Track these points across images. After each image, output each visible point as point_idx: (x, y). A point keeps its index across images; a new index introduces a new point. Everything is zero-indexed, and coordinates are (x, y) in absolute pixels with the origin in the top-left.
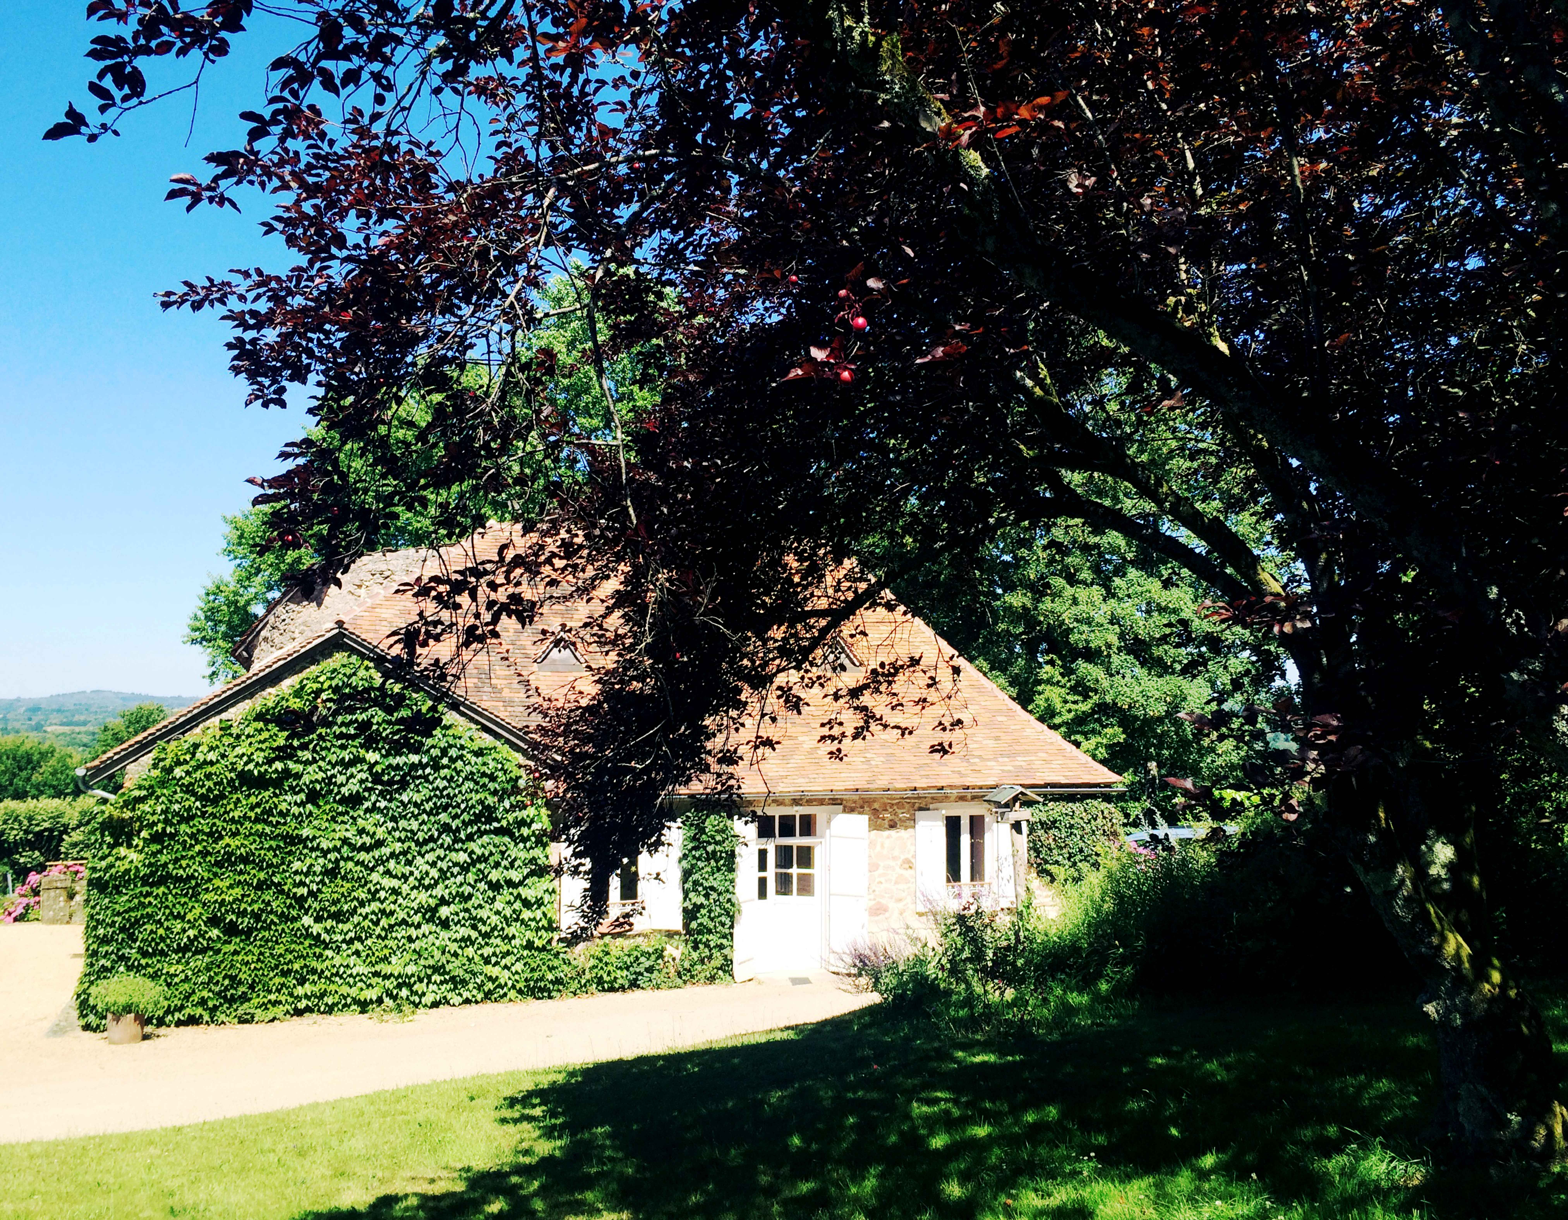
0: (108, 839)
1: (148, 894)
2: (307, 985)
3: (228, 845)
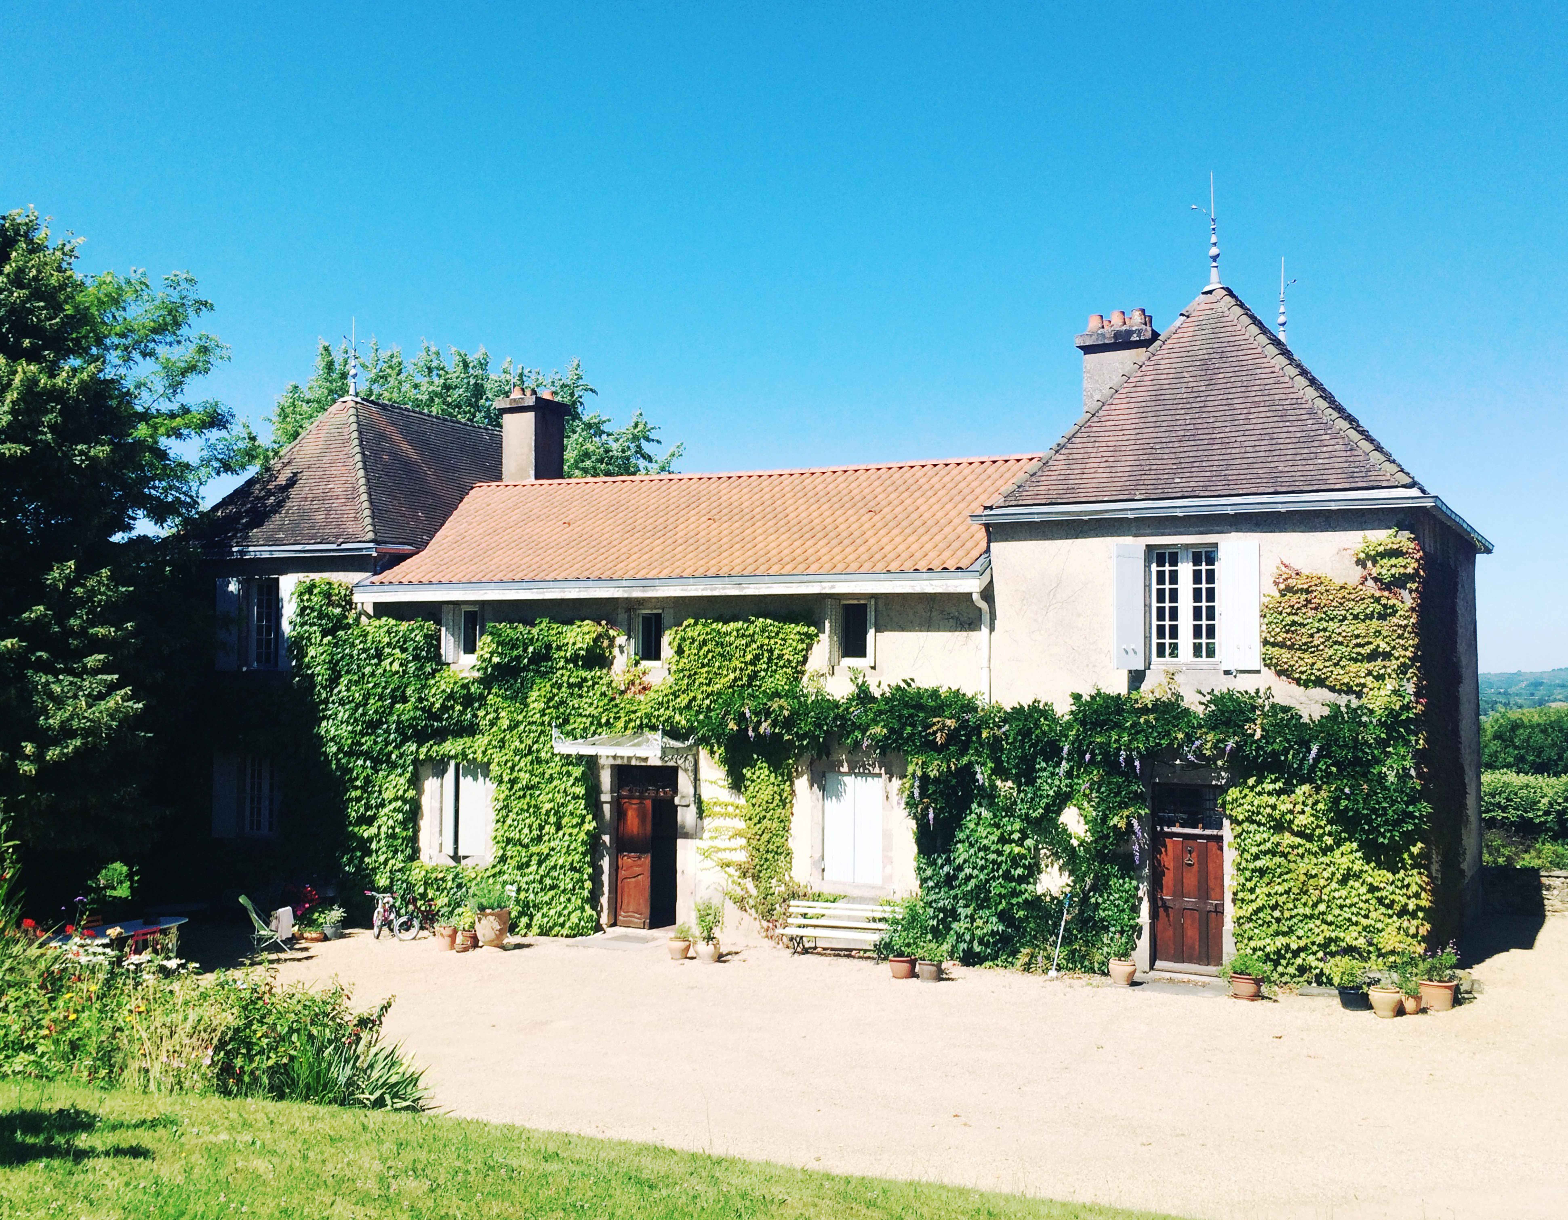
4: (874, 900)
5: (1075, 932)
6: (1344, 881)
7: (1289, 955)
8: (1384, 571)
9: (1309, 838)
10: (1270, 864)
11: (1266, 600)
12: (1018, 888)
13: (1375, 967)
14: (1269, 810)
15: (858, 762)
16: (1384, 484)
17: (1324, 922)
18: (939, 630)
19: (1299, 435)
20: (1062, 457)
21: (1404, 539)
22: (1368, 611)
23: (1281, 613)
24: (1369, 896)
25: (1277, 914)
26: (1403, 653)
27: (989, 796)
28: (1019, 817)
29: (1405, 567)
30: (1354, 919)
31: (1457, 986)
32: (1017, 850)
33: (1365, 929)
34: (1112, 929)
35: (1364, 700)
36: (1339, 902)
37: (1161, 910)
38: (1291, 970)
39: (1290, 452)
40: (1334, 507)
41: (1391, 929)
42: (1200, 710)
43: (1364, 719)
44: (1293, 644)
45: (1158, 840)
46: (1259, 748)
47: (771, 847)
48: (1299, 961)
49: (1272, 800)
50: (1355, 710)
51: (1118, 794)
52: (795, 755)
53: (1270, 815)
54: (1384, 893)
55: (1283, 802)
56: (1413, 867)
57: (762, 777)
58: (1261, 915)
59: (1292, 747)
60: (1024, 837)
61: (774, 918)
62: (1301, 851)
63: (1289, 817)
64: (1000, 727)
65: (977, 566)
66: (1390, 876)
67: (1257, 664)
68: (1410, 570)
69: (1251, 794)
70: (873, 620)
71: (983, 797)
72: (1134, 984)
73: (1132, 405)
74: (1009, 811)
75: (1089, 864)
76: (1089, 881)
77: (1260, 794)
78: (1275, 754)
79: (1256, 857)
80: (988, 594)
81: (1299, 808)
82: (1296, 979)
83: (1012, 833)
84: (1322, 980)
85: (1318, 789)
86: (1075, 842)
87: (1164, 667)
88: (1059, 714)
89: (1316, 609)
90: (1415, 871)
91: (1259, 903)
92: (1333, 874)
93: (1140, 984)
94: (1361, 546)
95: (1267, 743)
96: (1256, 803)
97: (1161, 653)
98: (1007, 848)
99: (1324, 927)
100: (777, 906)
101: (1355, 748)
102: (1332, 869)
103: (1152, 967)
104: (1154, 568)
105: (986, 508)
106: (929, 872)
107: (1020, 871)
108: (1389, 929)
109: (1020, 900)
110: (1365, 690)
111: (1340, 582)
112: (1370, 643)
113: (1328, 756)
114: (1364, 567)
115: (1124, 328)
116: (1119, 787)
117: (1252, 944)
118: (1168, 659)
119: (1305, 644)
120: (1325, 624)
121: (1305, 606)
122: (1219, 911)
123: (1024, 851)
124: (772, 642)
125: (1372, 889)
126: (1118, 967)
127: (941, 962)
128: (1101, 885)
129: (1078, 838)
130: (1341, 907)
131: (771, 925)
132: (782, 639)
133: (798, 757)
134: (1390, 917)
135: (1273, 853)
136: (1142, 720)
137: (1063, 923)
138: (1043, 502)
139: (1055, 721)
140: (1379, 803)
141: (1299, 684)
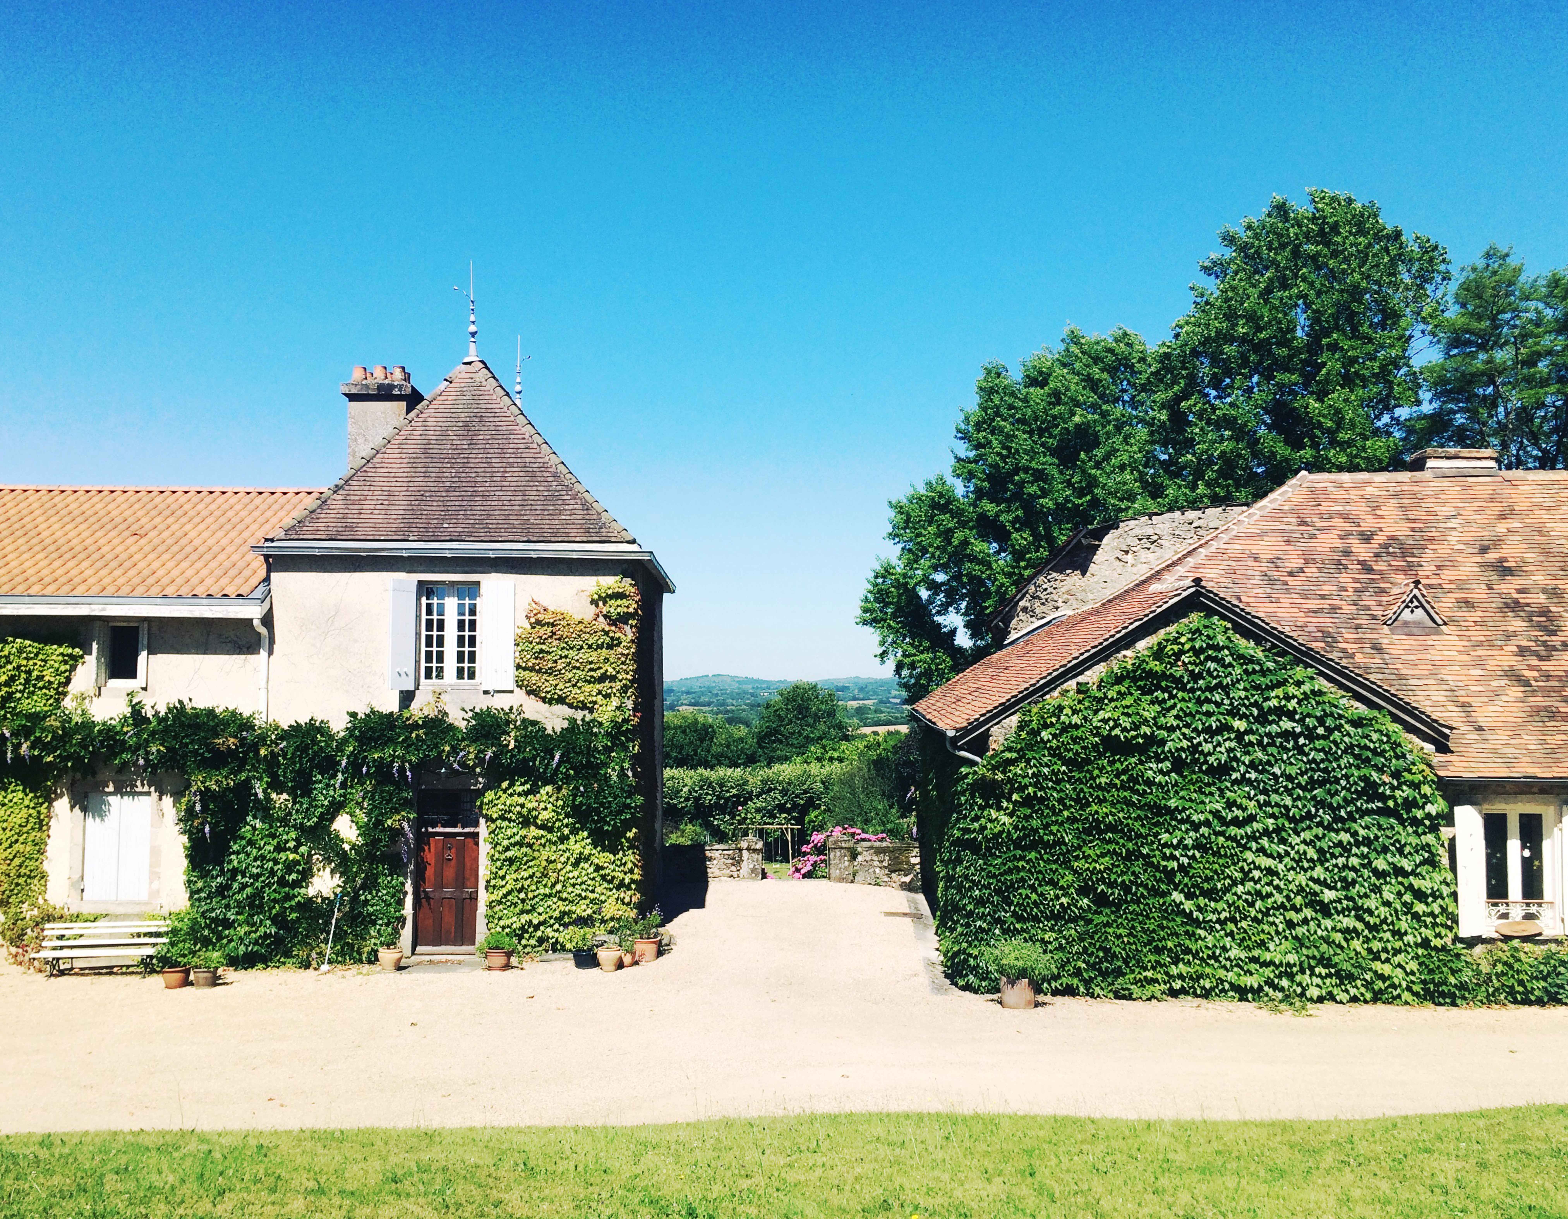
0: (979, 801)
1: (1022, 858)
2: (1181, 965)
3: (1097, 812)
4: (140, 916)
5: (345, 928)
6: (576, 864)
7: (531, 930)
8: (612, 610)
9: (550, 830)
10: (519, 854)
11: (519, 631)
12: (291, 892)
13: (600, 933)
14: (518, 808)
15: (125, 781)
16: (613, 539)
17: (560, 899)
18: (215, 653)
19: (546, 493)
20: (340, 497)
21: (626, 585)
22: (599, 642)
23: (531, 643)
24: (595, 874)
25: (522, 895)
26: (625, 676)
27: (264, 809)
28: (294, 826)
29: (628, 607)
30: (583, 894)
31: (660, 941)
32: (292, 856)
33: (591, 902)
34: (380, 922)
35: (595, 715)
36: (572, 881)
37: (424, 901)
38: (533, 942)
39: (539, 507)
40: (575, 556)
41: (612, 900)
42: (463, 725)
43: (595, 730)
44: (541, 669)
45: (422, 839)
46: (512, 756)
47: (23, 871)
48: (539, 934)
49: (521, 800)
50: (588, 723)
51: (389, 801)
52: (54, 777)
53: (519, 813)
54: (607, 871)
55: (530, 801)
56: (629, 848)
57: (15, 800)
58: (510, 898)
59: (538, 755)
60: (299, 844)
61: (25, 943)
62: (543, 841)
63: (534, 813)
64: (277, 745)
65: (258, 593)
66: (611, 856)
67: (511, 685)
68: (631, 610)
69: (504, 796)
70: (145, 642)
71: (258, 810)
72: (400, 968)
73: (404, 456)
74: (284, 821)
75: (360, 866)
76: (359, 881)
77: (511, 795)
78: (525, 761)
79: (507, 849)
80: (268, 620)
81: (542, 805)
82: (536, 949)
83: (287, 841)
84: (557, 947)
85: (559, 789)
86: (347, 847)
87: (431, 688)
88: (335, 731)
89: (559, 639)
90: (630, 852)
91: (509, 887)
92: (568, 859)
93: (404, 968)
94: (595, 589)
95: (519, 752)
96: (508, 803)
97: (428, 676)
98: (283, 856)
99: (560, 903)
100: (29, 931)
101: (588, 753)
102: (567, 854)
103: (413, 953)
104: (424, 600)
105: (267, 540)
106: (200, 884)
107: (294, 876)
108: (610, 901)
109: (293, 903)
110: (596, 706)
111: (578, 618)
112: (600, 668)
113: (568, 761)
114: (597, 606)
115: (386, 382)
116: (391, 794)
117: (502, 923)
118: (434, 680)
119: (550, 668)
120: (566, 652)
121: (551, 637)
122: (474, 898)
123: (298, 857)
124: (31, 662)
125: (598, 868)
126: (387, 956)
127: (217, 968)
128: (370, 884)
129: (349, 843)
130: (574, 885)
131: (20, 951)
132: (42, 660)
133: (57, 779)
134: (611, 890)
135: (520, 844)
136: (414, 735)
137: (334, 921)
138: (323, 537)
139: (331, 737)
140: (606, 798)
141: (544, 702)
